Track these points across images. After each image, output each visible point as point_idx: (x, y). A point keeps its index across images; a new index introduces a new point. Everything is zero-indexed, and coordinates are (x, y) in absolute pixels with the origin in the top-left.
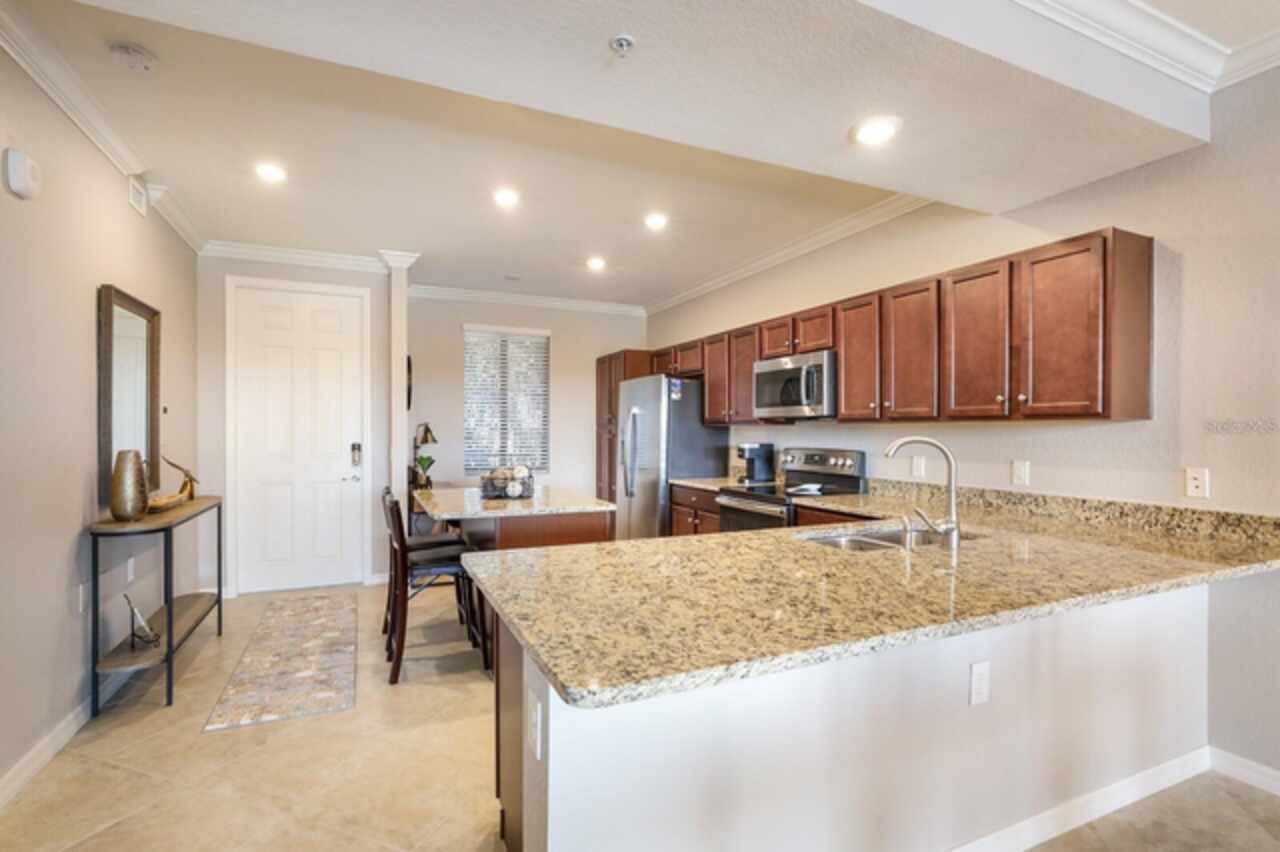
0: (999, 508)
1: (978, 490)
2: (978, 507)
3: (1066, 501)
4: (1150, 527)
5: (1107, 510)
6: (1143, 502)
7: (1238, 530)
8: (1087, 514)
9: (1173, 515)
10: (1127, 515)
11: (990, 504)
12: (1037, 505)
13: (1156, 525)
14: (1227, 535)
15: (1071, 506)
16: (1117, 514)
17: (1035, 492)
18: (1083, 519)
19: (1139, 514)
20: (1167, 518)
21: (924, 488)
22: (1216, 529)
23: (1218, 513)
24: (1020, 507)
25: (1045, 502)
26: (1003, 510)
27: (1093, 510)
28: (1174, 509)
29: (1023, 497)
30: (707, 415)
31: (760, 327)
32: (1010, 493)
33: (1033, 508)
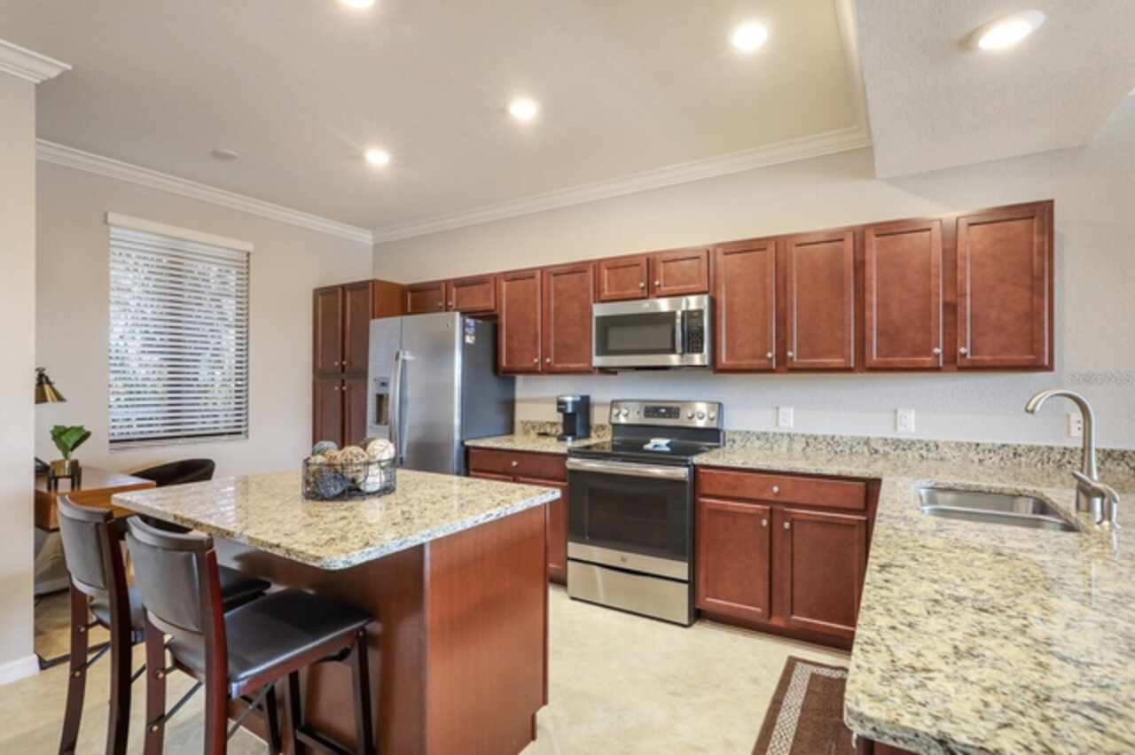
0: (886, 454)
1: (862, 438)
2: (863, 453)
3: (959, 445)
4: (1043, 464)
5: (1001, 452)
6: (1036, 444)
7: (1122, 463)
8: (981, 456)
9: (1064, 453)
10: (1020, 455)
11: (876, 452)
12: (928, 450)
13: (1048, 462)
14: (1112, 468)
15: (964, 449)
16: (1011, 455)
17: (926, 438)
18: (976, 460)
19: (1032, 454)
20: (1058, 457)
21: (796, 438)
22: (1103, 463)
23: (1104, 450)
24: (909, 453)
25: (937, 447)
26: (890, 457)
27: (987, 452)
28: (1065, 449)
29: (913, 443)
30: (504, 363)
31: (597, 265)
32: (899, 440)
33: (924, 452)
